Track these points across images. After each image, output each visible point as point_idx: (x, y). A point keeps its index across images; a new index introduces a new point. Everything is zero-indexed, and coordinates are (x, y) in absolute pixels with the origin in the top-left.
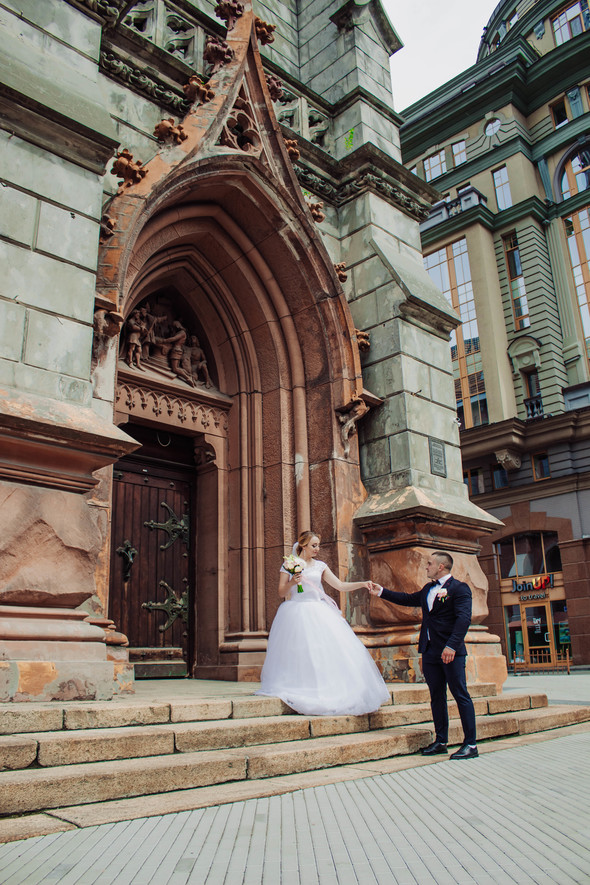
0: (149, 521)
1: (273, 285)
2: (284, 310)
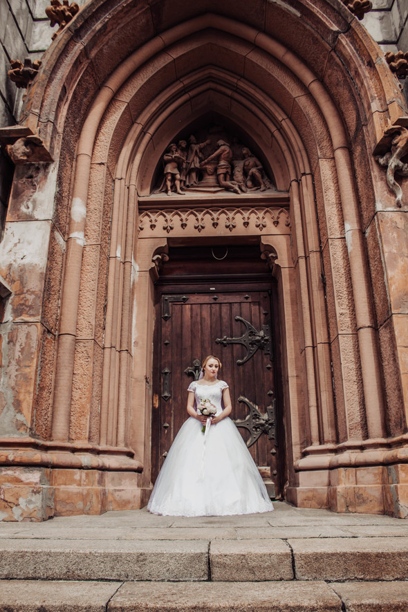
0: (221, 337)
1: (289, 59)
2: (308, 77)
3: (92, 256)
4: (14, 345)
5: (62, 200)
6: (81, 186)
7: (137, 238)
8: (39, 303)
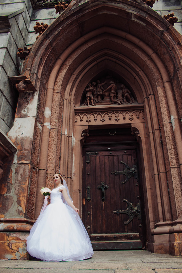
0: (114, 171)
2: (150, 51)
3: (54, 134)
4: (18, 174)
5: (40, 108)
6: (49, 102)
7: (74, 126)
8: (30, 154)
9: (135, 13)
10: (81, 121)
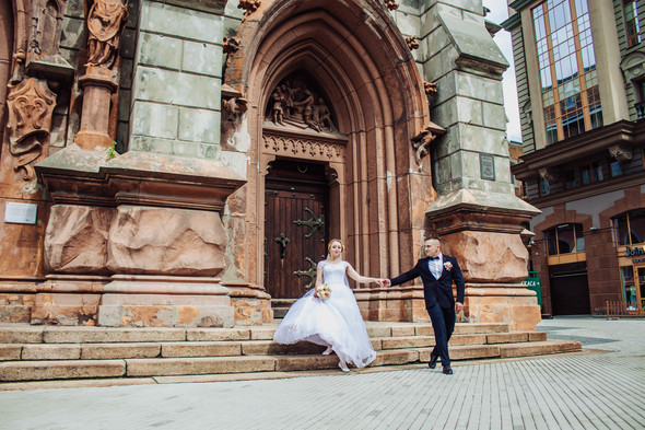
0: (297, 220)
2: (376, 74)
4: (232, 229)
9: (374, 19)
10: (267, 146)
